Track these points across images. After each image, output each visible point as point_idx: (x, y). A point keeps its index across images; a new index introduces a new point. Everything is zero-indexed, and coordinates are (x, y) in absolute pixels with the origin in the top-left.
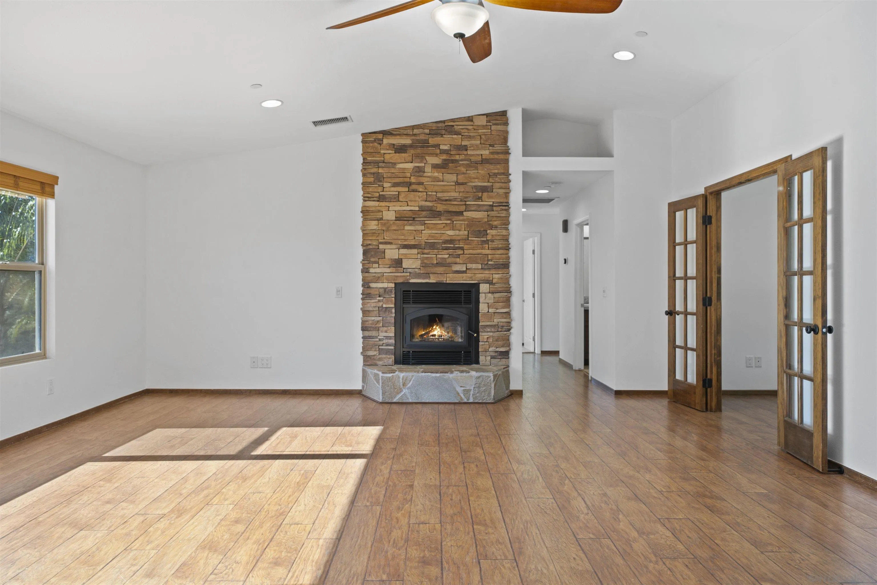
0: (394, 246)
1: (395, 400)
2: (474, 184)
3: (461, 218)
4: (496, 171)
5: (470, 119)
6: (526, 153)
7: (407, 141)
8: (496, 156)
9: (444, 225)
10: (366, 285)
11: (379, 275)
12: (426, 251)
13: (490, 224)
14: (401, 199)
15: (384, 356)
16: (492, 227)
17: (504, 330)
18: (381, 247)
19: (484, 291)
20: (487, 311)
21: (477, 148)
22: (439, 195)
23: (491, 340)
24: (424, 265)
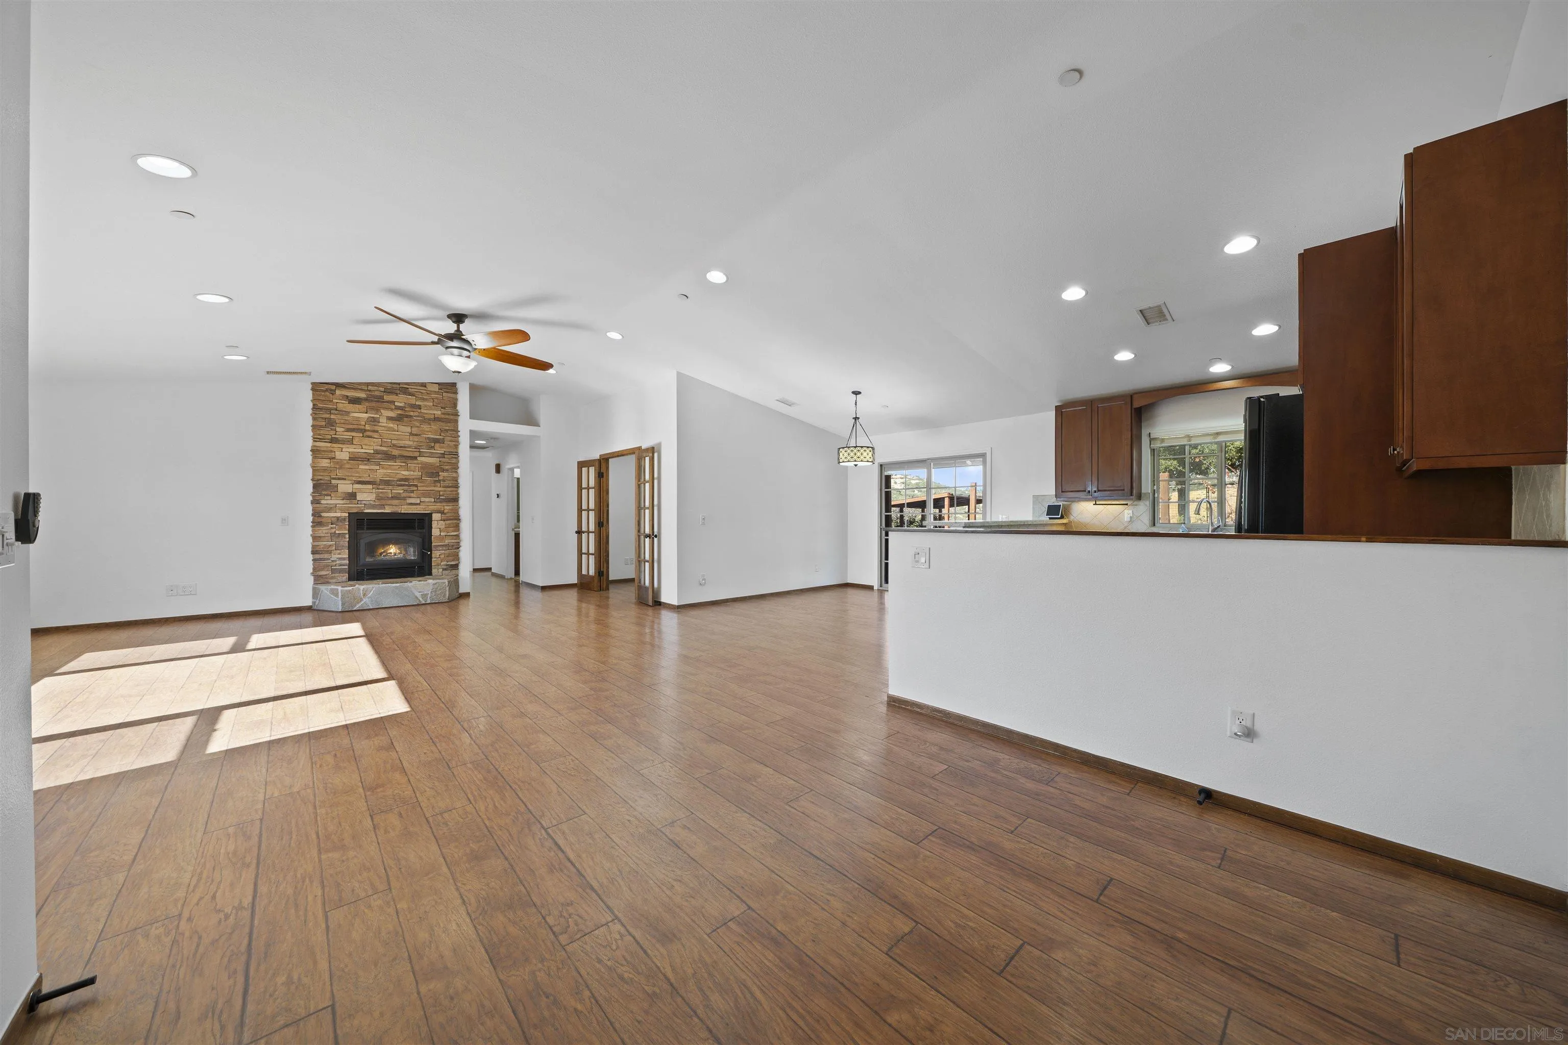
0: (347, 482)
1: (355, 609)
2: (427, 436)
3: (415, 462)
4: (447, 428)
5: (424, 385)
6: (473, 416)
7: (362, 395)
8: (447, 417)
9: (399, 466)
10: (316, 514)
11: (332, 506)
12: (381, 487)
13: (441, 468)
14: (354, 443)
15: (337, 574)
16: (443, 471)
17: (454, 548)
18: (333, 482)
19: (436, 519)
20: (439, 534)
21: (430, 408)
22: (394, 442)
23: (442, 556)
24: (379, 498)
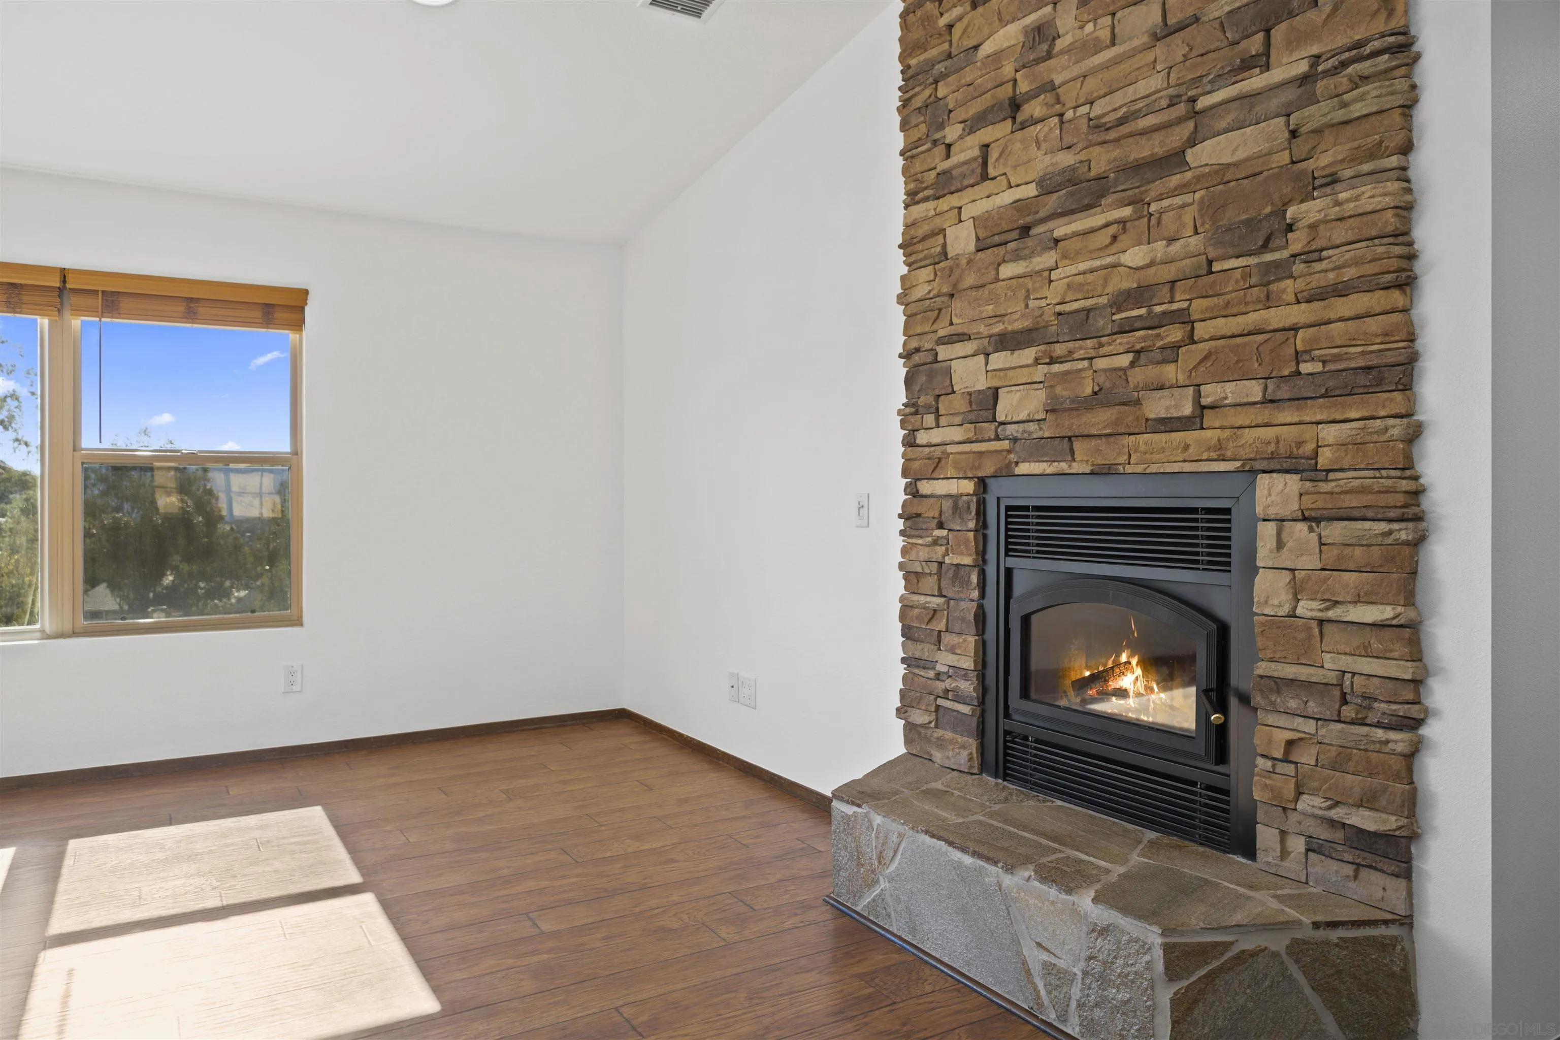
0: (968, 347)
1: (859, 908)
3: (1178, 179)
9: (1112, 230)
10: (910, 485)
12: (1059, 350)
13: (1298, 177)
14: (991, 170)
15: (949, 735)
17: (1372, 718)
18: (944, 352)
19: (1272, 512)
20: (1285, 610)
22: (1100, 107)
23: (1306, 757)
24: (1055, 406)
